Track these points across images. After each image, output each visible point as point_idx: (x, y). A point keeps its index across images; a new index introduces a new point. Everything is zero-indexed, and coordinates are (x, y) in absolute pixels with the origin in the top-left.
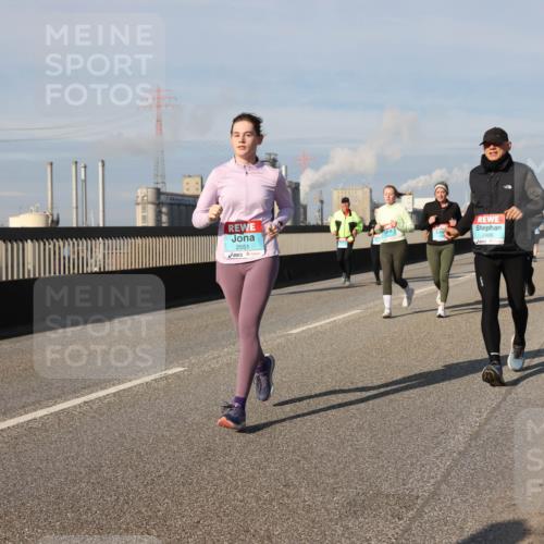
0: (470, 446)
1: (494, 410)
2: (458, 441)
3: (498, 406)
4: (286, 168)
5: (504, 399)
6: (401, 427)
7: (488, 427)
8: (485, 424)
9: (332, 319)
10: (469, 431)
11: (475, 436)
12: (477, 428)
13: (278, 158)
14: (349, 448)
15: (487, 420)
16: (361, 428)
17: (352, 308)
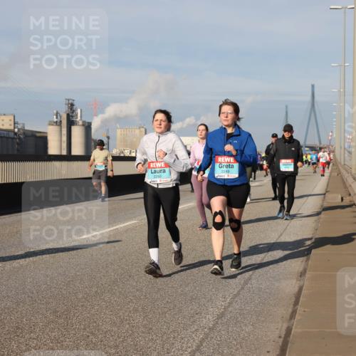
0: (217, 323)
1: (236, 296)
2: (208, 320)
3: (238, 293)
4: (81, 111)
5: (243, 288)
6: (166, 310)
7: (230, 309)
8: (229, 306)
9: (115, 228)
10: (217, 312)
11: (222, 316)
12: (222, 310)
13: (75, 103)
14: (127, 326)
15: (230, 303)
16: (136, 310)
17: (131, 219)
